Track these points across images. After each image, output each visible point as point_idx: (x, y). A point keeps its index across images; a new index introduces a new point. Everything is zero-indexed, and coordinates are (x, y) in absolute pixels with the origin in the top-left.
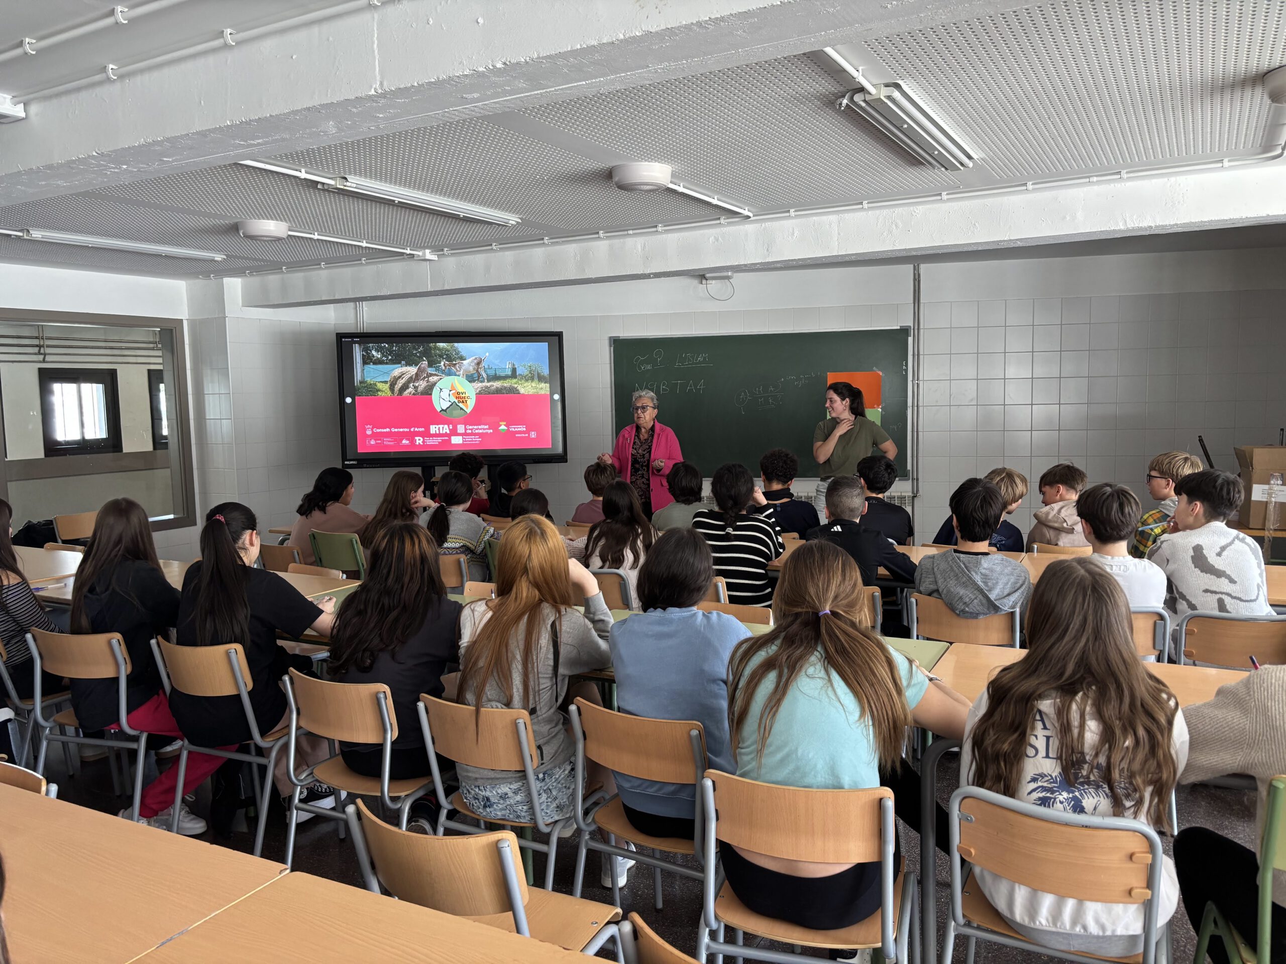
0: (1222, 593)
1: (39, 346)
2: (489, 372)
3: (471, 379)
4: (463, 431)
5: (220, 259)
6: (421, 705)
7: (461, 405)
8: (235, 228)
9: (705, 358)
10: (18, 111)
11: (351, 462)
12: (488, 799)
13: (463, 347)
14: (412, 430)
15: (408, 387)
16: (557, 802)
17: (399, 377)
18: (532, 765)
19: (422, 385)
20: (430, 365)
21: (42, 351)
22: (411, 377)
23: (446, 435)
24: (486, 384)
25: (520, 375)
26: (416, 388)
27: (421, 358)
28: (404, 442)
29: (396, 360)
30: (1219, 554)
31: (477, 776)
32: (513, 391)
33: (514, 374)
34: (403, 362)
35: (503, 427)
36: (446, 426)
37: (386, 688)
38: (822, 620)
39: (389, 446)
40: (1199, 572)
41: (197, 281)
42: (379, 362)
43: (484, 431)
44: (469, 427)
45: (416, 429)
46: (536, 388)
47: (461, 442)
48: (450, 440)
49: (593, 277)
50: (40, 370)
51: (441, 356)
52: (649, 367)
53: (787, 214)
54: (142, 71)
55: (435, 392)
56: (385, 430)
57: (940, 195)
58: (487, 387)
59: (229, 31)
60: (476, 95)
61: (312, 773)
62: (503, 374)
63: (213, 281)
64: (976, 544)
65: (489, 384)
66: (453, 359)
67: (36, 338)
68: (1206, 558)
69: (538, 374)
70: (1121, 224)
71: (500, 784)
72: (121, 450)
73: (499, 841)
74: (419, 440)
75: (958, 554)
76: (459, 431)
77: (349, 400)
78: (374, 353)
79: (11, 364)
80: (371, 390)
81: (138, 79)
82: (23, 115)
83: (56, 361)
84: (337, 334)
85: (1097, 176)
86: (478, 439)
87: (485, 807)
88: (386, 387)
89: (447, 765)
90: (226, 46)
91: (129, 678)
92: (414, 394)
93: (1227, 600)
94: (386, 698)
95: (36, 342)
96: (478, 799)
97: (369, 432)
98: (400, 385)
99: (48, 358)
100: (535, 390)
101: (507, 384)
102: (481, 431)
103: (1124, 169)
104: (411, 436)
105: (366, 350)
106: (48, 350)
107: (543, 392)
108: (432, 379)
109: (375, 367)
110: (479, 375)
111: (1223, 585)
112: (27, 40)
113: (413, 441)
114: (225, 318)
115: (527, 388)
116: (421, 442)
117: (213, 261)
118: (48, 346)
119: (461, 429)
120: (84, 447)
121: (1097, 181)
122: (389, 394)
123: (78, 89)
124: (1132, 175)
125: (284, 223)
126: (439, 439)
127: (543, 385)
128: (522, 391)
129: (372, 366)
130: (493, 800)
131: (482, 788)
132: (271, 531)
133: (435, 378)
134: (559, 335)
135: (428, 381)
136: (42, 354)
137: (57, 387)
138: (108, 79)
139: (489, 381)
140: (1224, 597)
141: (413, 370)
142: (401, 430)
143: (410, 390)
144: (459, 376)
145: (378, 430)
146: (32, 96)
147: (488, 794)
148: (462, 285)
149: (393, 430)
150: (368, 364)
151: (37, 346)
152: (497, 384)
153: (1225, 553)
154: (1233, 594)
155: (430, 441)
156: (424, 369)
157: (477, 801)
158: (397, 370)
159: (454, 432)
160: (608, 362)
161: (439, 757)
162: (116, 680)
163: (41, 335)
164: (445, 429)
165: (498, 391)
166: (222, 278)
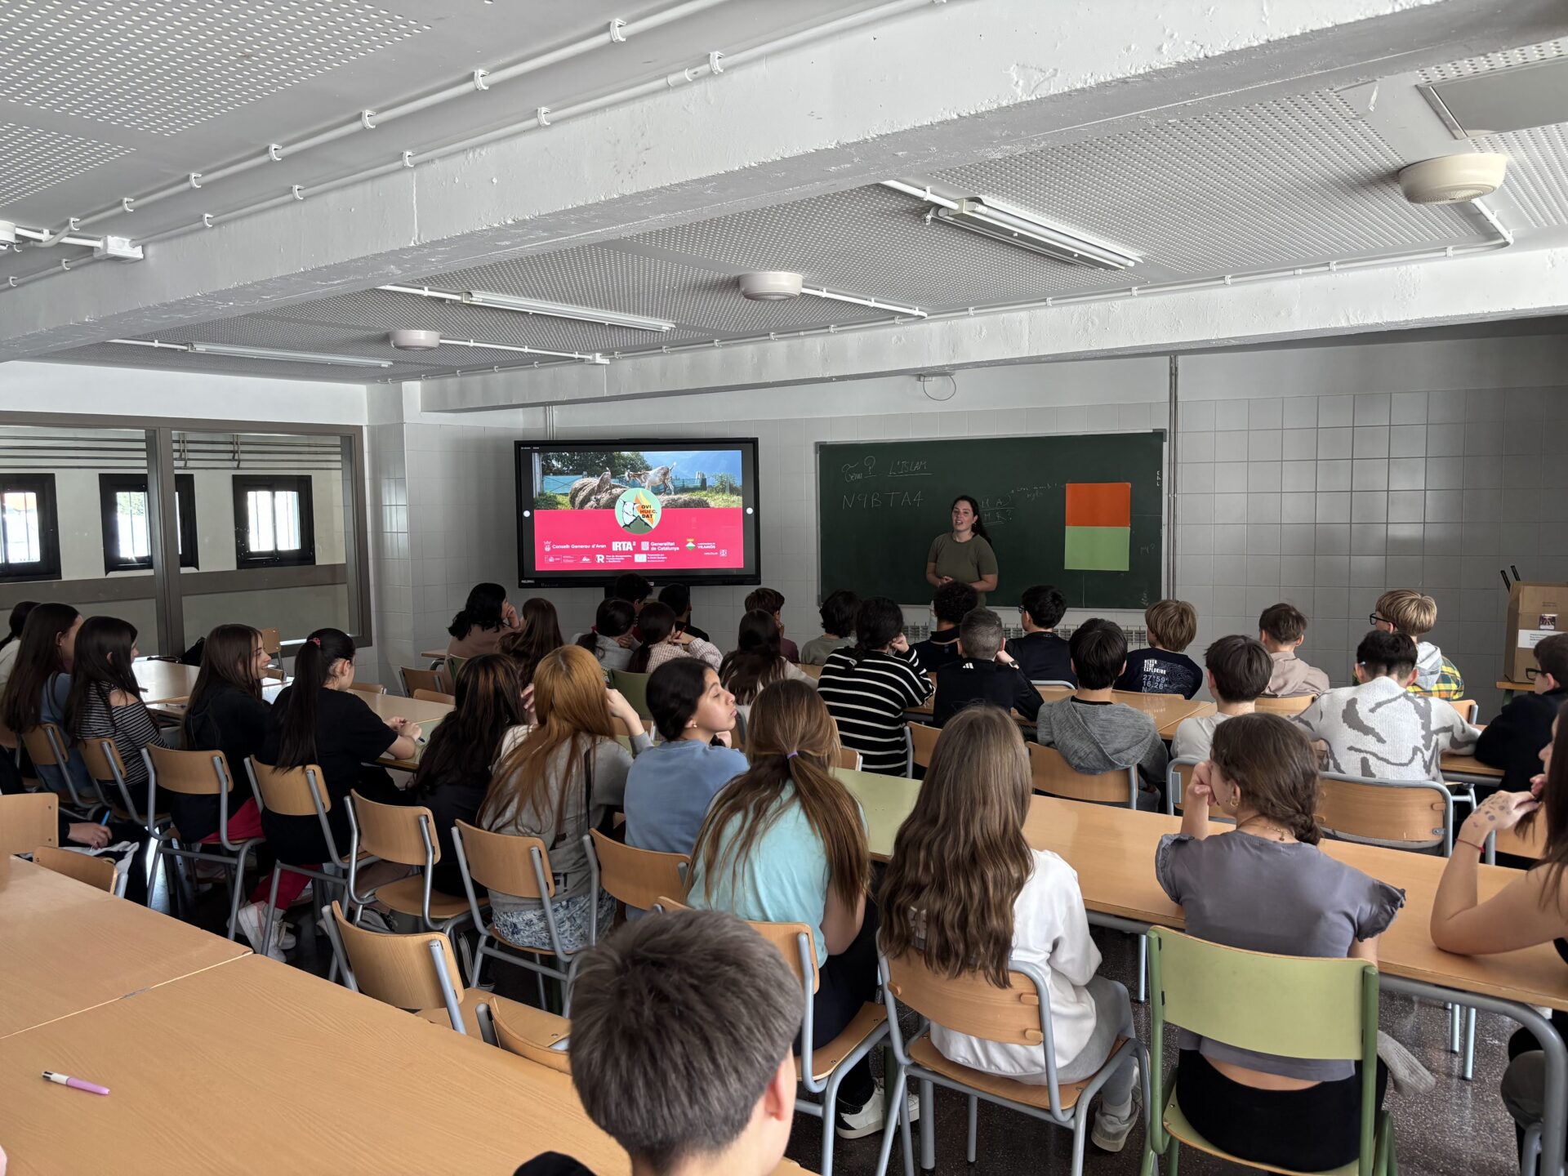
0: (1367, 752)
1: (234, 452)
2: (676, 483)
3: (657, 491)
4: (647, 549)
5: (388, 366)
6: (455, 830)
7: (646, 520)
8: (386, 338)
9: (922, 467)
10: (137, 253)
11: (529, 581)
12: (515, 925)
13: (649, 456)
14: (593, 546)
15: (589, 500)
16: (581, 930)
17: (581, 489)
18: (549, 894)
19: (604, 497)
20: (613, 476)
21: (236, 457)
22: (593, 489)
23: (628, 552)
24: (673, 496)
25: (710, 486)
26: (598, 501)
27: (603, 469)
28: (585, 560)
29: (578, 471)
30: (1372, 710)
31: (505, 901)
32: (702, 504)
33: (703, 486)
34: (585, 473)
35: (690, 545)
36: (629, 543)
37: (428, 812)
38: (791, 762)
39: (568, 564)
40: (1347, 727)
41: (376, 385)
42: (559, 472)
43: (671, 549)
44: (653, 544)
45: (598, 546)
46: (727, 501)
47: (645, 560)
48: (633, 558)
49: (771, 380)
50: (234, 477)
51: (625, 466)
52: (859, 476)
53: (966, 313)
54: (236, 219)
55: (619, 505)
56: (564, 547)
57: (1130, 290)
58: (673, 500)
59: (297, 187)
60: (507, 243)
61: (373, 894)
62: (691, 486)
63: (390, 386)
64: (1095, 691)
65: (676, 497)
66: (638, 469)
67: (231, 443)
68: (1357, 713)
69: (731, 486)
70: (1343, 321)
71: (524, 911)
72: (314, 562)
73: (431, 940)
74: (600, 558)
75: (1074, 703)
76: (643, 549)
77: (527, 514)
78: (554, 462)
79: (204, 471)
80: (551, 503)
81: (232, 226)
82: (141, 256)
83: (253, 467)
84: (516, 442)
85: (1302, 268)
86: (663, 558)
87: (513, 933)
88: (566, 500)
89: (481, 891)
90: (295, 200)
92: (596, 508)
93: (1372, 760)
94: (427, 821)
95: (230, 447)
97: (548, 549)
98: (581, 497)
99: (242, 465)
100: (726, 504)
101: (696, 496)
102: (667, 549)
103: (1333, 260)
104: (592, 554)
105: (546, 459)
106: (242, 456)
107: (735, 506)
108: (616, 491)
109: (555, 477)
110: (666, 487)
111: (1369, 743)
112: (126, 199)
113: (593, 559)
114: (402, 424)
115: (717, 501)
116: (602, 560)
117: (380, 367)
118: (243, 452)
119: (645, 546)
120: (276, 559)
121: (1304, 274)
122: (569, 507)
123: (185, 234)
124: (1342, 266)
125: (434, 332)
126: (622, 557)
127: (735, 498)
128: (712, 504)
129: (551, 477)
130: (519, 926)
131: (510, 914)
132: (423, 655)
133: (618, 490)
134: (754, 442)
135: (611, 494)
136: (236, 460)
138: (205, 228)
139: (676, 493)
140: (1368, 756)
141: (594, 481)
142: (582, 547)
143: (592, 503)
144: (644, 487)
145: (558, 547)
146: (148, 240)
147: (515, 920)
148: (638, 391)
149: (573, 547)
150: (548, 474)
151: (231, 452)
152: (685, 497)
153: (1379, 710)
154: (1380, 755)
155: (613, 559)
156: (607, 479)
158: (579, 481)
159: (638, 550)
160: (813, 471)
161: (474, 883)
164: (628, 546)
165: (686, 504)
166: (399, 383)
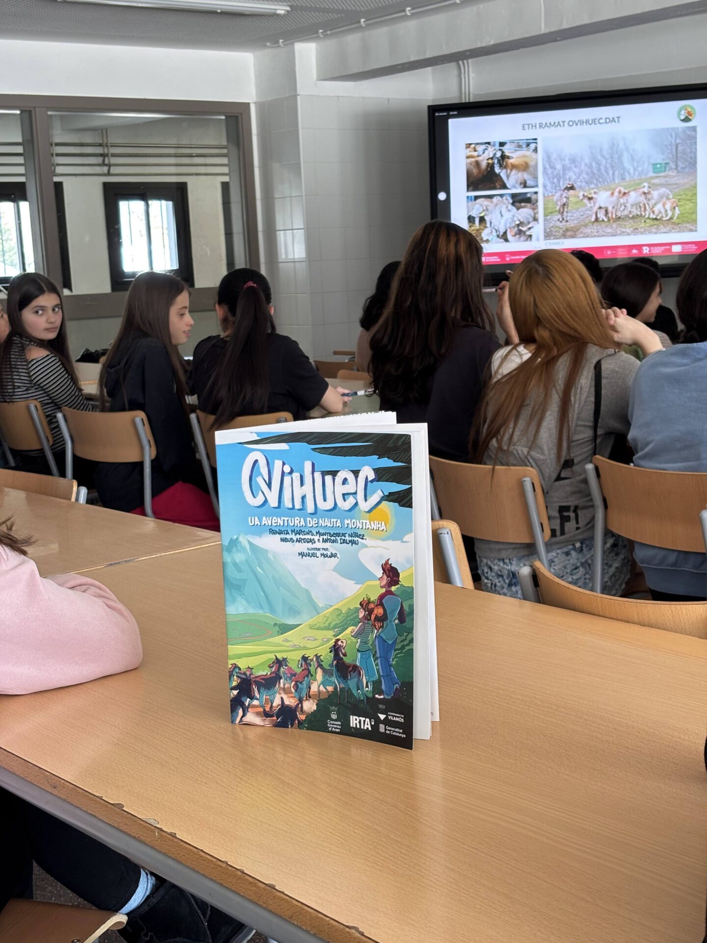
1: (103, 155)
5: (282, 12)
18: (543, 537)
21: (106, 162)
41: (265, 51)
50: (105, 184)
63: (280, 49)
67: (100, 145)
72: (193, 284)
77: (442, 196)
79: (73, 178)
83: (124, 174)
84: (429, 107)
91: (153, 462)
95: (99, 150)
96: (502, 576)
99: (113, 170)
106: (113, 160)
114: (296, 96)
117: (275, 14)
118: (114, 155)
131: (507, 561)
136: (106, 165)
137: (124, 207)
151: (101, 155)
157: (501, 579)
162: (140, 465)
163: (105, 142)
166: (292, 44)
